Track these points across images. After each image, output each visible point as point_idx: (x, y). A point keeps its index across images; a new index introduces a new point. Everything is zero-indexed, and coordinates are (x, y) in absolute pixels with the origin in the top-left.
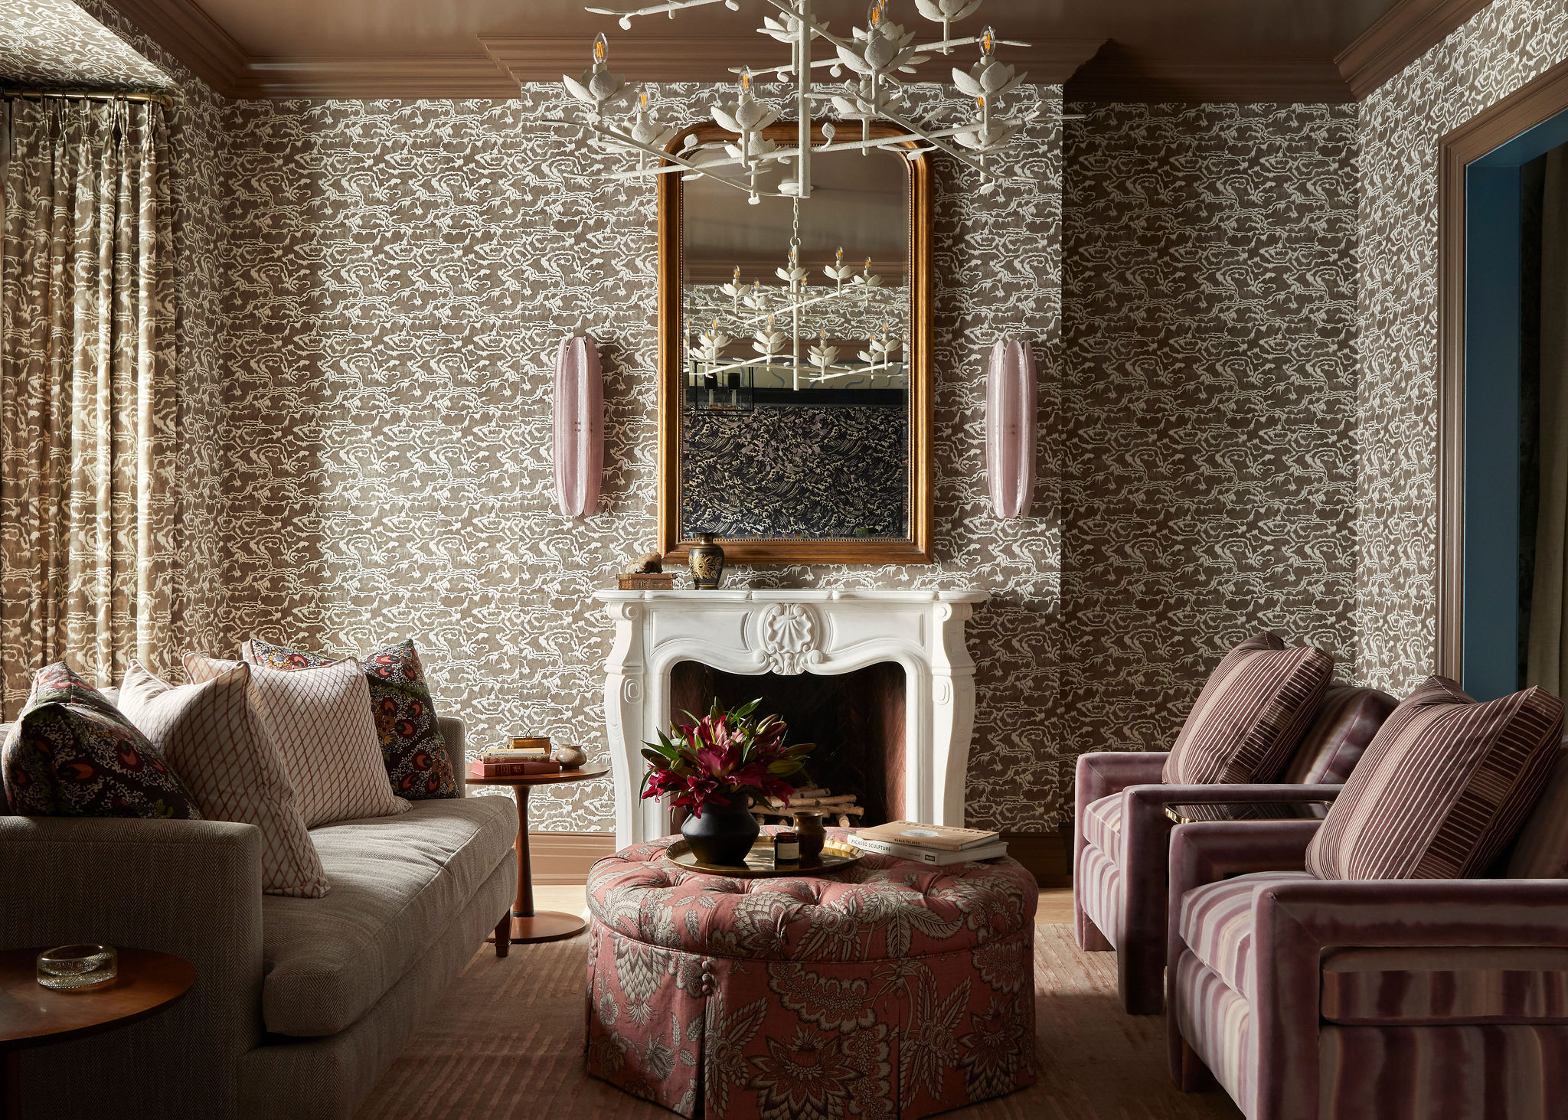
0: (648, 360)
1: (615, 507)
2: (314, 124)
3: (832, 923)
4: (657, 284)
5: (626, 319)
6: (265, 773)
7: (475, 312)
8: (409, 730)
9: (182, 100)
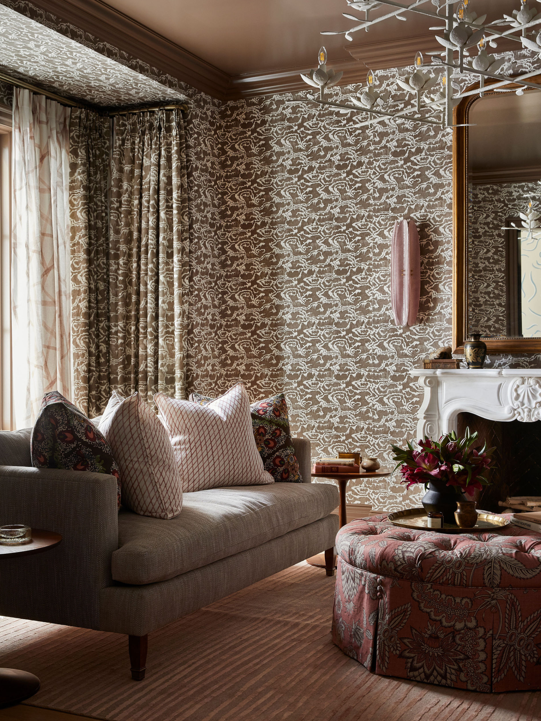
0: (447, 230)
1: (427, 320)
2: (266, 110)
3: (450, 561)
4: (452, 184)
5: (434, 206)
6: (148, 451)
7: (353, 209)
8: (272, 444)
9: (192, 106)
